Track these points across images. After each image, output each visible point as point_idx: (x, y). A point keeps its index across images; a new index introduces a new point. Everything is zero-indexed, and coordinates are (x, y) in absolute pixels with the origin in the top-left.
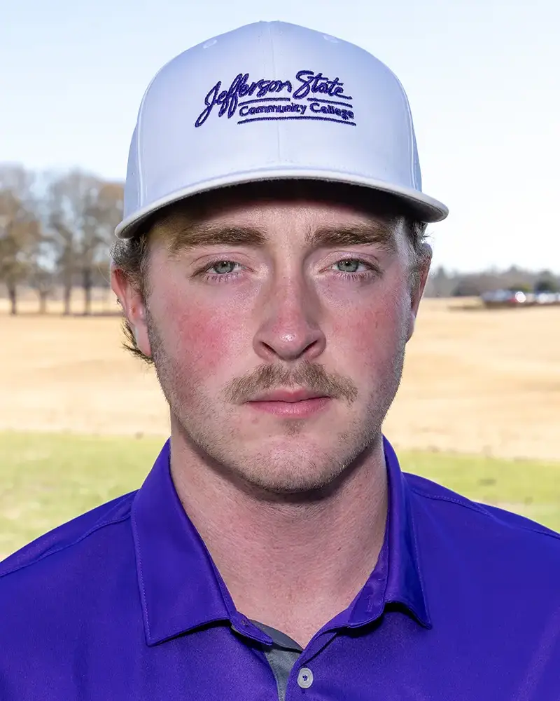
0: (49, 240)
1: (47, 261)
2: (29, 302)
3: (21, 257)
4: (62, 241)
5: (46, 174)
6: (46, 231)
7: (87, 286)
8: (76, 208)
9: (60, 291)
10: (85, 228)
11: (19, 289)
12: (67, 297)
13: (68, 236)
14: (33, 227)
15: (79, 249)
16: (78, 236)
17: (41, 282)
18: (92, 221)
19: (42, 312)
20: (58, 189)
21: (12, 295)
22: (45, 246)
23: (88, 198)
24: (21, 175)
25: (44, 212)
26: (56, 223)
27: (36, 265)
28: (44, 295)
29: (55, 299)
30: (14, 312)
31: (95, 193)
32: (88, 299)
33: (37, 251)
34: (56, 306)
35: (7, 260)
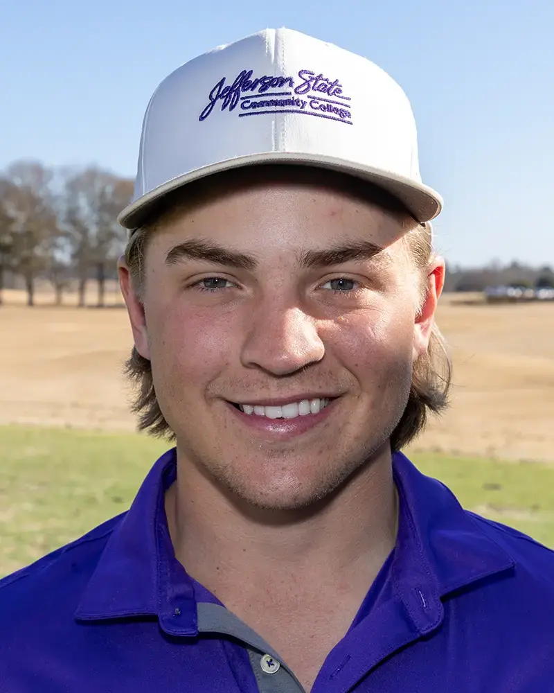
0: (66, 235)
1: (63, 255)
2: (45, 295)
3: (38, 251)
4: (78, 236)
5: (64, 171)
6: (63, 226)
7: (101, 279)
8: (91, 204)
9: (75, 283)
10: (101, 223)
11: (36, 282)
12: (82, 290)
13: (84, 232)
14: (50, 223)
15: (93, 244)
16: (93, 231)
17: (59, 276)
18: (106, 217)
19: (58, 304)
20: (74, 186)
21: (30, 289)
22: (61, 241)
23: (103, 195)
24: (39, 172)
25: (61, 208)
26: (73, 219)
27: (52, 259)
28: (59, 288)
29: (71, 291)
30: (31, 303)
31: (109, 189)
32: (102, 291)
33: (55, 246)
34: (71, 298)
35: (25, 253)
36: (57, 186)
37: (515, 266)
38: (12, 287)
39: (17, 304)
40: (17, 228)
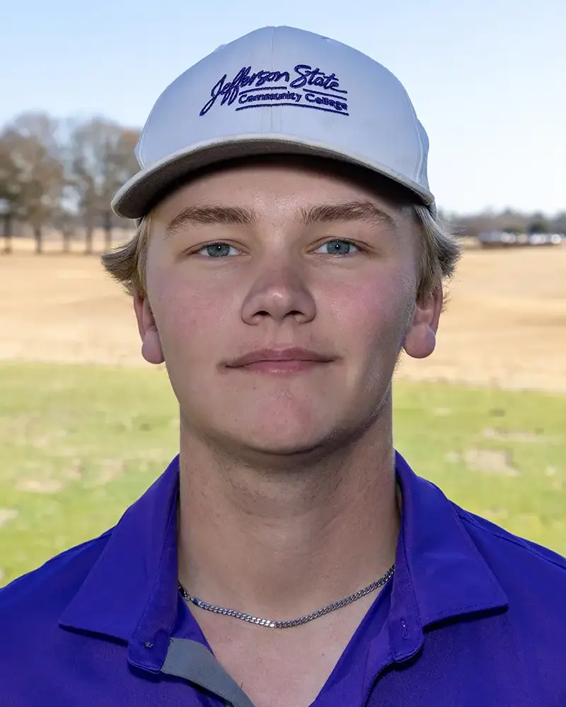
0: (72, 184)
1: (70, 204)
2: (53, 242)
3: (46, 200)
4: (84, 185)
5: (70, 121)
6: (69, 175)
7: (108, 227)
8: (97, 154)
9: (82, 232)
10: (106, 173)
11: (44, 229)
12: (89, 238)
13: (90, 180)
14: (57, 172)
15: (99, 191)
16: (99, 180)
17: (65, 224)
18: (112, 166)
19: (66, 252)
20: (81, 136)
21: (38, 235)
22: (68, 190)
23: (108, 146)
24: (45, 122)
25: (67, 159)
26: (79, 168)
27: (59, 208)
28: (68, 235)
29: (78, 239)
30: (39, 251)
31: (115, 140)
32: (108, 239)
33: (61, 195)
34: (78, 246)
35: (33, 202)
36: (63, 137)
37: (508, 213)
38: (20, 235)
39: (24, 253)
40: (25, 177)
